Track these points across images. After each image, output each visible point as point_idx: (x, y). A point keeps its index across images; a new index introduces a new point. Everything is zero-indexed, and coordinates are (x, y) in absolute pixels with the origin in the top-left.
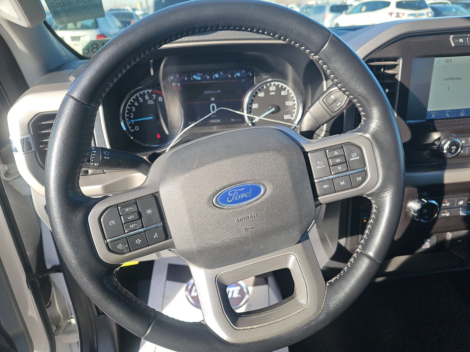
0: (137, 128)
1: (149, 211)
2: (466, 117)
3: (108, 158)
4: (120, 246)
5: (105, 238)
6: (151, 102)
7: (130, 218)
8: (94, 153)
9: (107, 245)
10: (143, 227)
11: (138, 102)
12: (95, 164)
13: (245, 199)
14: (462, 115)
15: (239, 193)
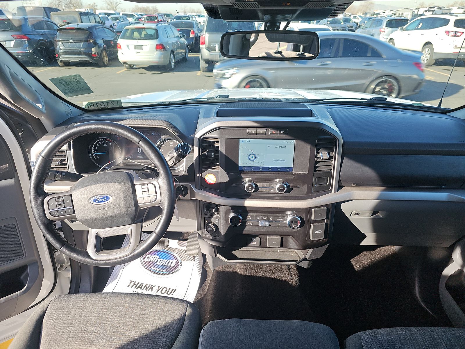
0: (98, 158)
1: (68, 201)
2: (263, 171)
3: (64, 176)
4: (54, 214)
5: (49, 210)
6: (105, 145)
7: (59, 203)
8: (58, 174)
9: (50, 212)
10: (64, 207)
11: (99, 144)
12: (58, 179)
13: (103, 201)
14: (261, 170)
15: (101, 198)
